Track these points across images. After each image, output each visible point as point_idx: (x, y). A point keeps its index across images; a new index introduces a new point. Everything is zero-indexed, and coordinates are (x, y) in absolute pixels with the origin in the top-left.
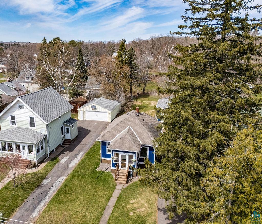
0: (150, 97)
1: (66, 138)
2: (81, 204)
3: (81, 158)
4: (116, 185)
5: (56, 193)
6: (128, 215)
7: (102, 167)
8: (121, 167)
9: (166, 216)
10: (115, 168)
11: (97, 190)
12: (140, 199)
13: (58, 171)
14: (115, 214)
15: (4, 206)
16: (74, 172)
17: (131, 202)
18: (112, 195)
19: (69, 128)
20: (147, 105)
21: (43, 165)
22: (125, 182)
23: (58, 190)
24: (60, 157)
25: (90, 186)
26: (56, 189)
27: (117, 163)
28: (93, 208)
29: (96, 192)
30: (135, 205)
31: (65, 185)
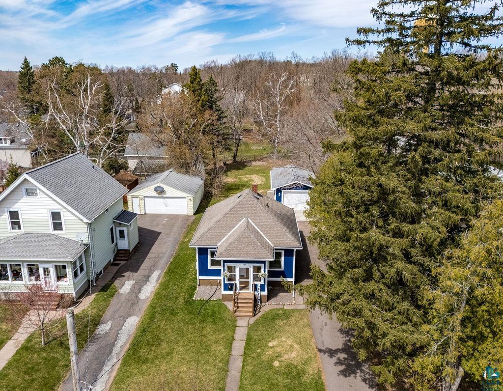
0: (247, 168)
1: (119, 248)
2: (184, 359)
3: (157, 280)
4: (236, 321)
5: (128, 346)
6: (271, 367)
7: (202, 293)
8: (241, 289)
9: (334, 360)
10: (232, 292)
11: (204, 332)
12: (284, 339)
13: (120, 308)
14: (249, 368)
15: (33, 380)
16: (152, 306)
17: (270, 344)
18: (233, 337)
19: (125, 229)
20: (247, 182)
21: (87, 302)
22: (251, 314)
23: (130, 341)
24: (117, 283)
25: (190, 326)
26: (127, 340)
27: (233, 282)
28: (207, 362)
29: (205, 336)
30: (279, 350)
31: (143, 329)
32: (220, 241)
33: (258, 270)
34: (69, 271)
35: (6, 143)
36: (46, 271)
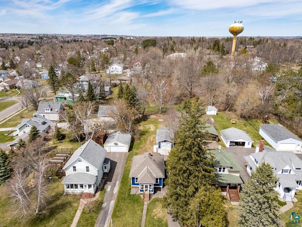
1: (104, 172)
2: (129, 216)
3: (118, 186)
4: (144, 202)
5: (112, 211)
6: (154, 219)
7: (133, 192)
8: (145, 191)
9: (172, 216)
10: (143, 192)
11: (135, 207)
12: (158, 209)
13: (108, 197)
14: (148, 219)
15: (88, 223)
16: (118, 197)
17: (154, 211)
18: (143, 208)
19: (106, 166)
20: (148, 129)
21: (98, 194)
22: (148, 200)
23: (113, 209)
24: (105, 187)
25: (130, 205)
26: (112, 209)
27: (143, 189)
28: (136, 217)
29: (135, 208)
30: (156, 213)
31: (116, 206)
32: (139, 175)
33: (150, 186)
34: (92, 186)
35: (49, 111)
36: (86, 186)
